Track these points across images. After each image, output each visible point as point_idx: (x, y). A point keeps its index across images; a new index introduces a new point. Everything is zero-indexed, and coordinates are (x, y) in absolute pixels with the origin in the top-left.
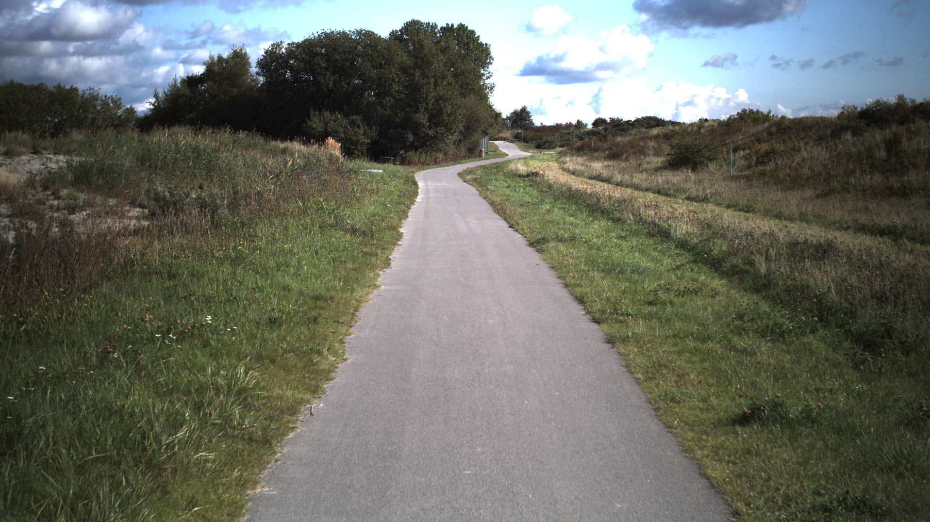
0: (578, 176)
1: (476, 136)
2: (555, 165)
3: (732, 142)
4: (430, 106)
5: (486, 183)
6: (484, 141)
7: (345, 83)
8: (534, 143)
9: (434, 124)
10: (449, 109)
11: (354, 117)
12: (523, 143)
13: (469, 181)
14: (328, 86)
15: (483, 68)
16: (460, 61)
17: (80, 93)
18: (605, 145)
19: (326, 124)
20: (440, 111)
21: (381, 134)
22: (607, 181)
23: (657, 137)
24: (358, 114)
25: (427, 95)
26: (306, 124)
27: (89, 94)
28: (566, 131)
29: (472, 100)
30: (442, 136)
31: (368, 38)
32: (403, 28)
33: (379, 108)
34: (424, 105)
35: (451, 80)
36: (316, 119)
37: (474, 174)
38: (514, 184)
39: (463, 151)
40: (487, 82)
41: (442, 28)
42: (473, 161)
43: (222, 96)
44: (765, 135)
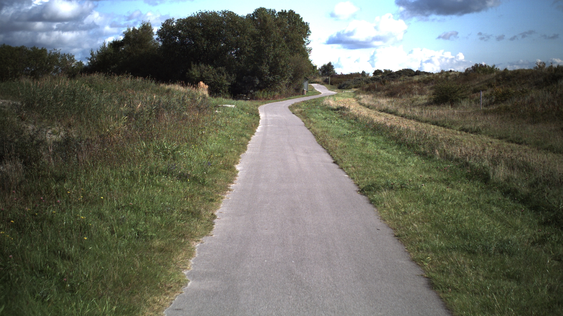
0: (371, 109)
1: (300, 81)
2: (353, 101)
3: (472, 86)
4: (271, 61)
5: (309, 115)
6: (306, 84)
7: (215, 46)
8: (337, 85)
9: (273, 72)
10: (283, 63)
11: (220, 68)
12: (329, 85)
13: (297, 113)
14: (203, 48)
15: (305, 37)
16: (290, 32)
17: (48, 52)
18: (385, 87)
19: (202, 72)
20: (277, 64)
21: (238, 79)
22: (394, 113)
23: (419, 82)
24: (222, 66)
25: (268, 53)
26: (188, 72)
27: (54, 53)
28: (358, 78)
29: (298, 57)
30: (278, 81)
31: (230, 17)
32: (254, 13)
33: (237, 62)
34: (267, 60)
35: (285, 44)
36: (195, 69)
37: (300, 108)
38: (328, 115)
39: (292, 90)
40: (307, 46)
41: (278, 13)
42: (298, 97)
43: (134, 54)
44: (495, 81)
